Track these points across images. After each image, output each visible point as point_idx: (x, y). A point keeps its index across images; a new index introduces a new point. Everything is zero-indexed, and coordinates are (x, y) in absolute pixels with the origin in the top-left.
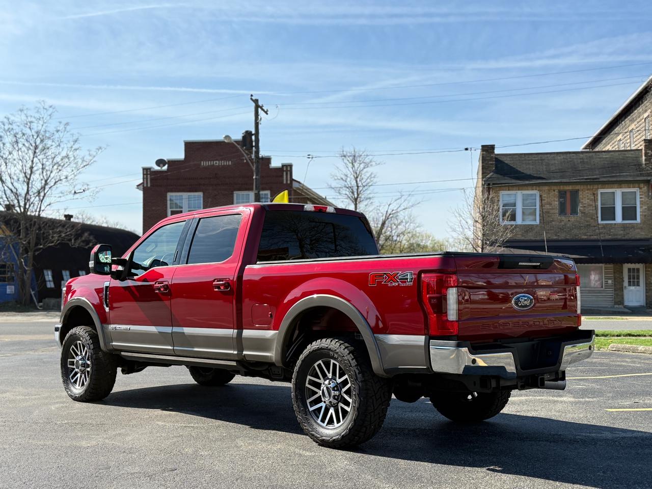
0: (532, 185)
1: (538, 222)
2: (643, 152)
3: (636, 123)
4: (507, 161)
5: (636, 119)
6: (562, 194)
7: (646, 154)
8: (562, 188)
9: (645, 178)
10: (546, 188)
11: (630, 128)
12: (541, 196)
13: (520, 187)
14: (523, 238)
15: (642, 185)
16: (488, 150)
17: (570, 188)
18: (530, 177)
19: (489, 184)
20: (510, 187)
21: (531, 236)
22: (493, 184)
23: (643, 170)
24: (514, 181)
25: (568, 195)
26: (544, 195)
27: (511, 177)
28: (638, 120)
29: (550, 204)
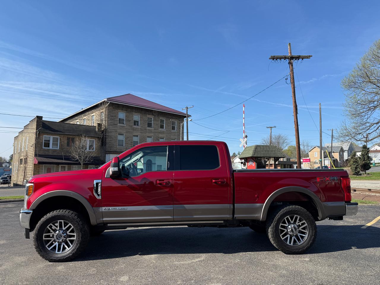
0: (57, 134)
1: (58, 148)
2: (97, 127)
3: (87, 117)
4: (47, 123)
5: (87, 115)
6: (68, 139)
7: (98, 128)
8: (68, 136)
9: (98, 136)
10: (63, 136)
11: (84, 118)
12: (60, 139)
13: (52, 134)
14: (52, 154)
15: (96, 138)
16: (39, 118)
17: (71, 137)
18: (57, 131)
19: (40, 132)
20: (48, 134)
21: (55, 154)
22: (42, 132)
23: (97, 133)
24: (51, 132)
25: (70, 139)
26: (62, 138)
27: (50, 130)
28: (88, 116)
29: (64, 142)
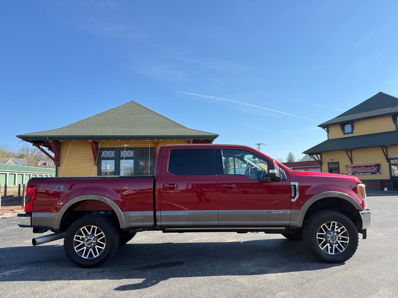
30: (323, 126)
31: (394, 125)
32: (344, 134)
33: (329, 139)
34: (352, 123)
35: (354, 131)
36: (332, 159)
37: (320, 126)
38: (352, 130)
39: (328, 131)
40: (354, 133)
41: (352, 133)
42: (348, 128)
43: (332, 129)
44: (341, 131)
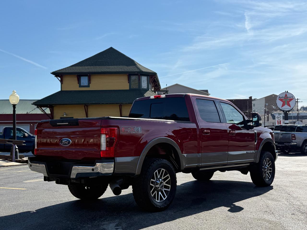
30: (57, 74)
31: (128, 84)
32: (80, 86)
33: (62, 90)
34: (89, 75)
35: (90, 85)
36: (66, 113)
37: (53, 73)
38: (88, 83)
39: (61, 81)
40: (90, 87)
41: (88, 86)
42: (84, 81)
43: (67, 80)
44: (77, 83)
